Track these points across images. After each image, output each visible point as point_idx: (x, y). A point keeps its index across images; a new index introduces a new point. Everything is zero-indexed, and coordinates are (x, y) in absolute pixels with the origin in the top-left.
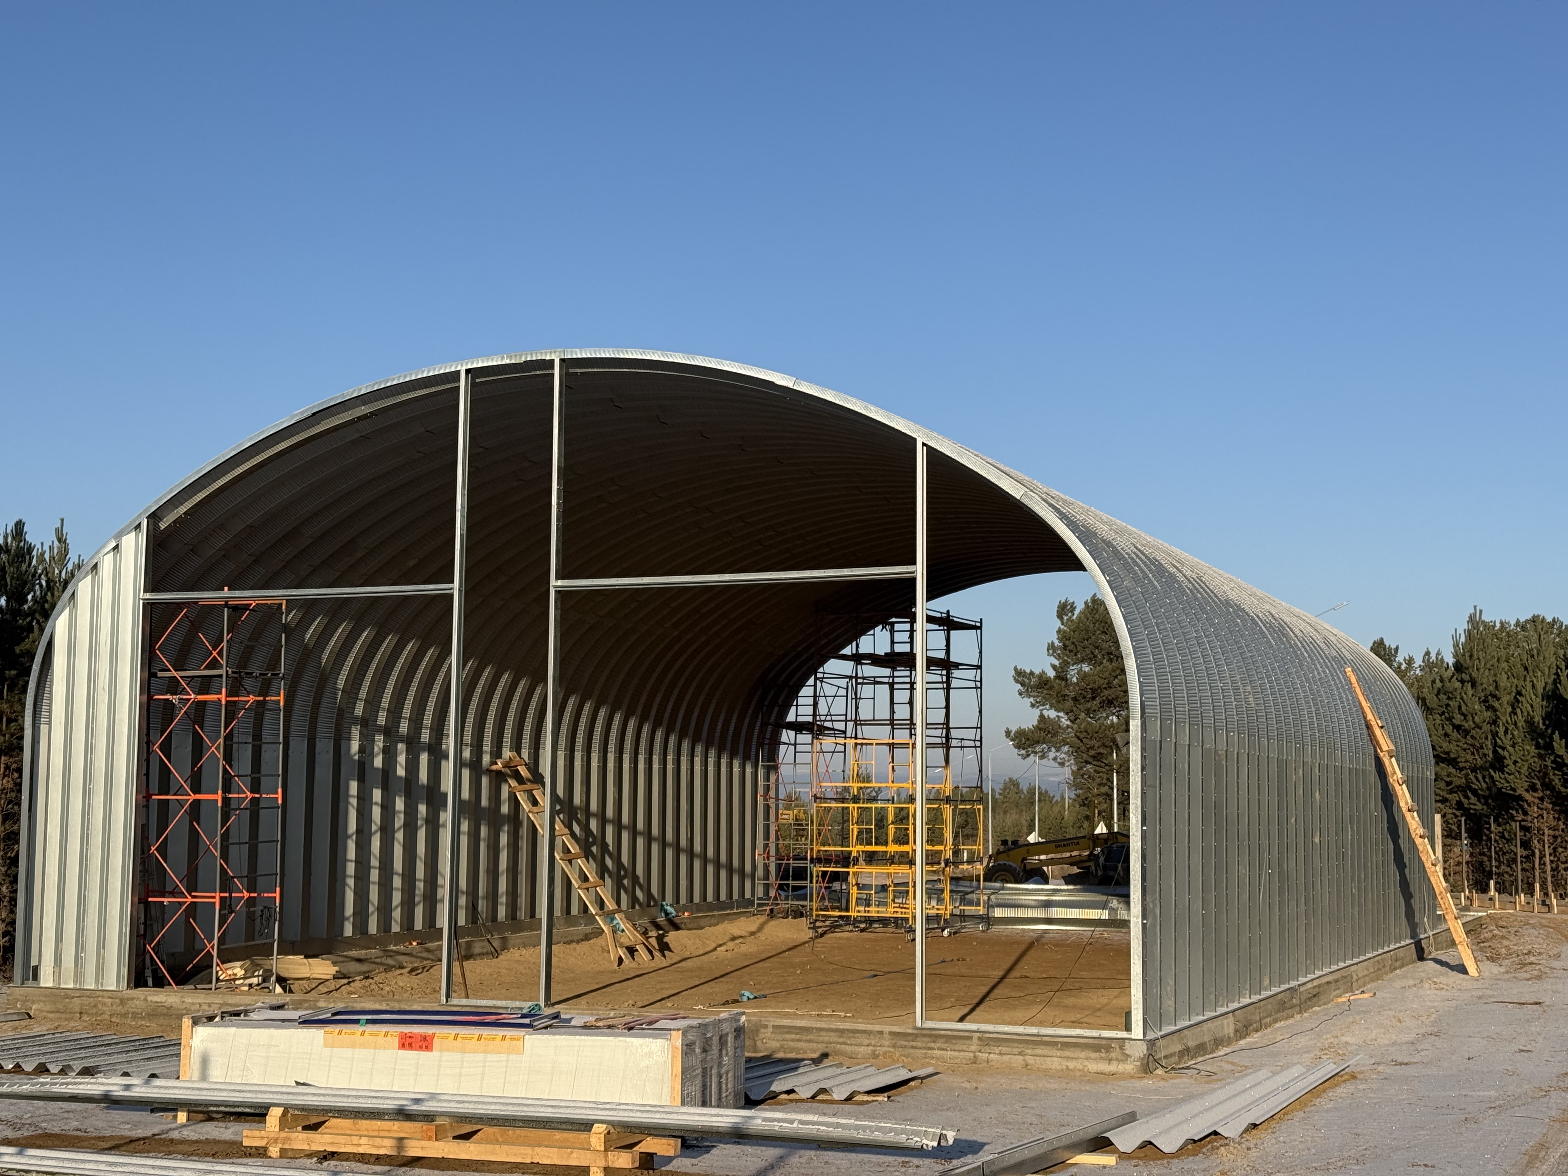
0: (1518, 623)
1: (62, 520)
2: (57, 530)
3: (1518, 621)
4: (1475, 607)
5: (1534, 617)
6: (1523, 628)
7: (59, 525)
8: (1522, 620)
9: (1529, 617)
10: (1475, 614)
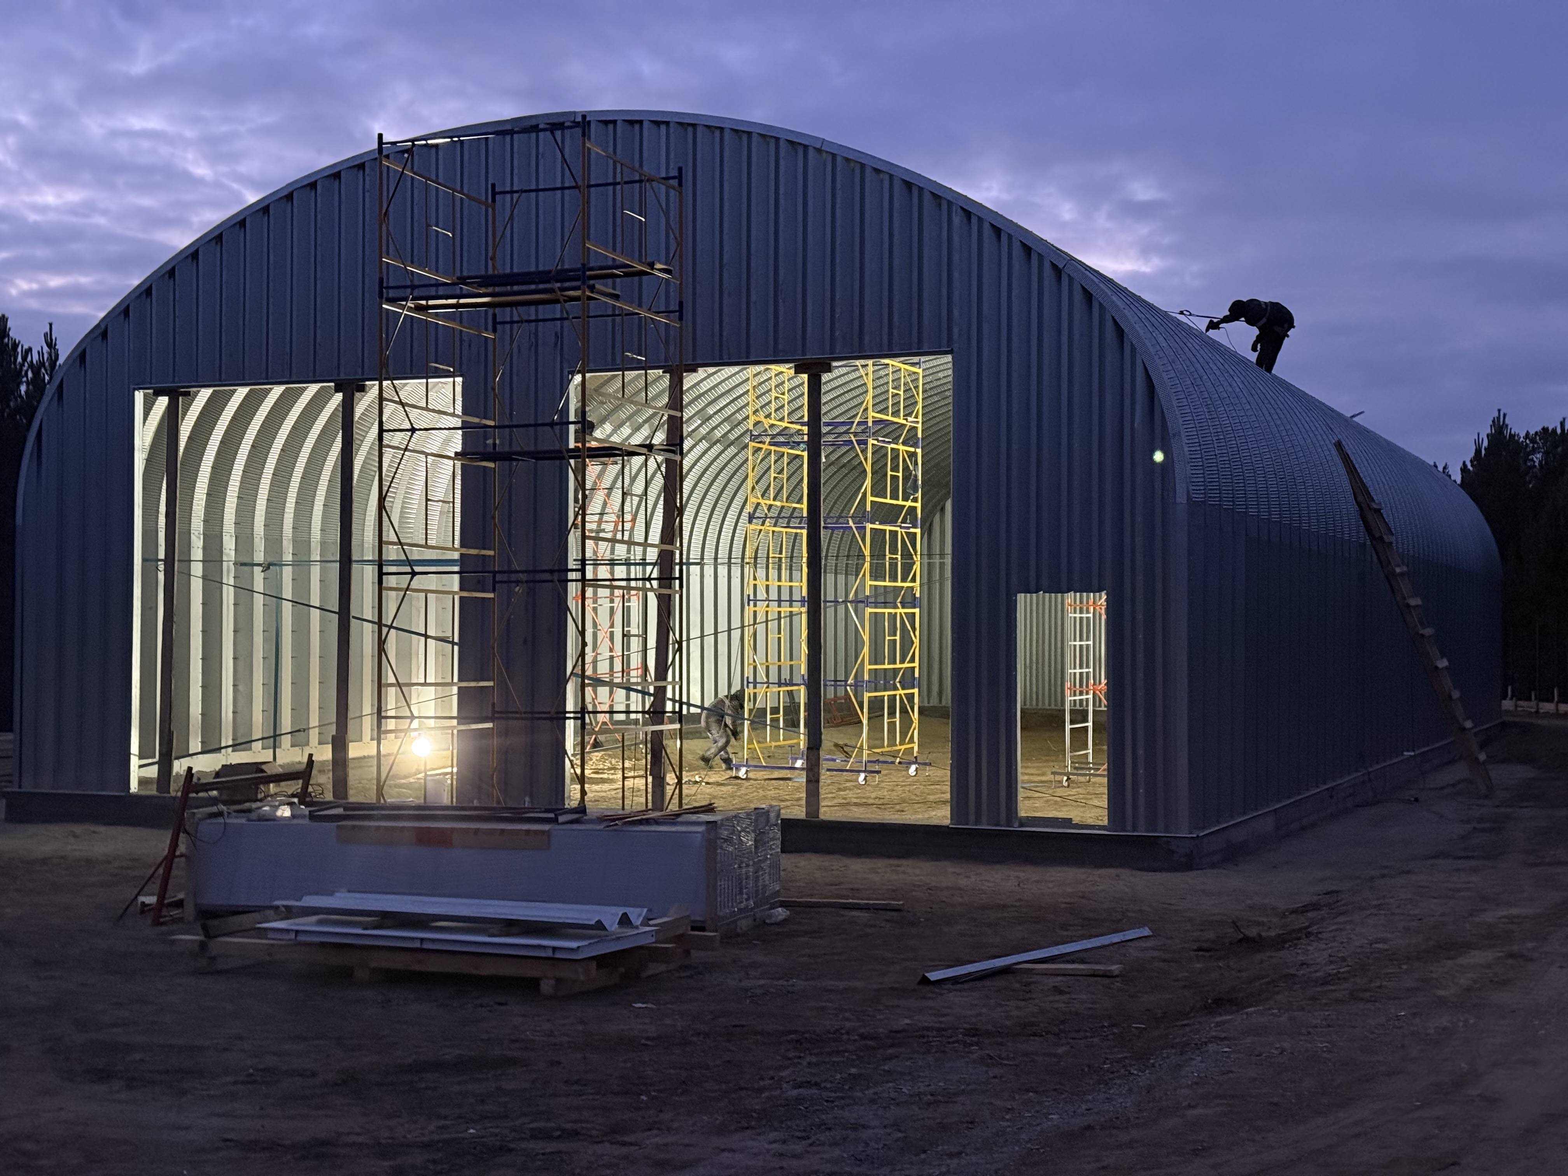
0: (1527, 435)
1: (51, 325)
2: (46, 335)
3: (1528, 433)
4: (1499, 411)
5: (1543, 429)
6: (1533, 441)
7: (48, 330)
8: (1532, 432)
9: (1539, 429)
10: (1499, 418)
